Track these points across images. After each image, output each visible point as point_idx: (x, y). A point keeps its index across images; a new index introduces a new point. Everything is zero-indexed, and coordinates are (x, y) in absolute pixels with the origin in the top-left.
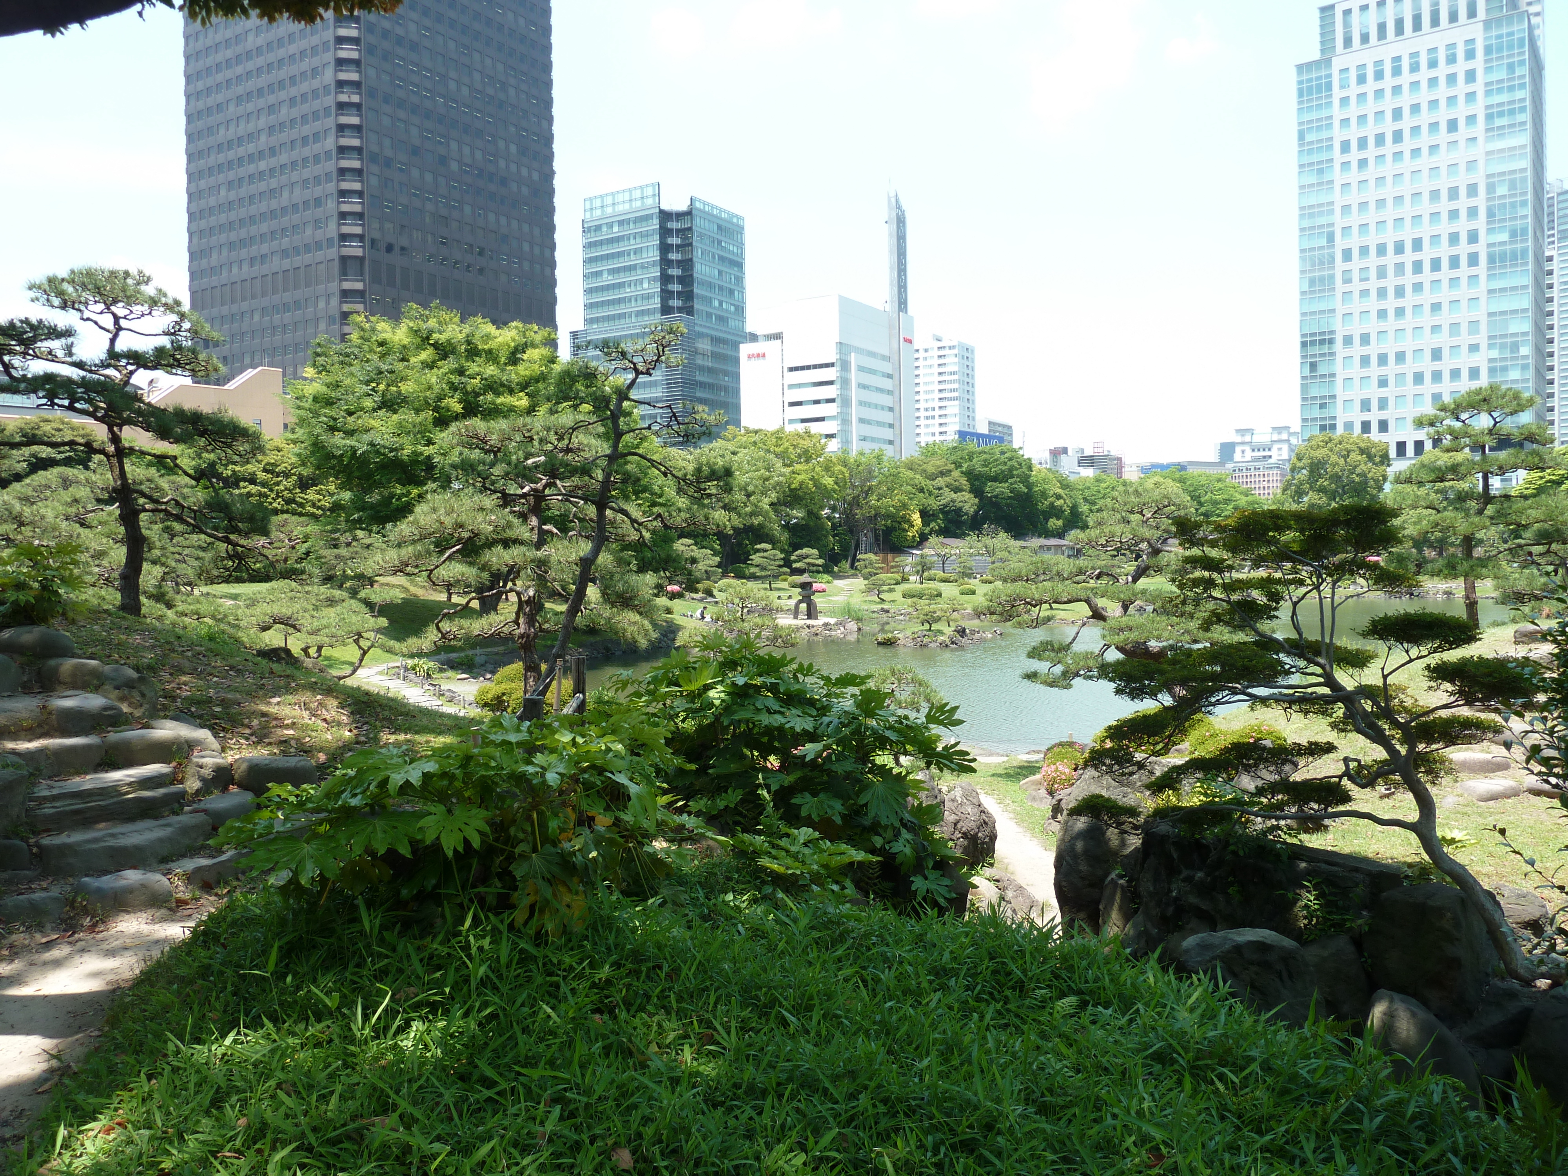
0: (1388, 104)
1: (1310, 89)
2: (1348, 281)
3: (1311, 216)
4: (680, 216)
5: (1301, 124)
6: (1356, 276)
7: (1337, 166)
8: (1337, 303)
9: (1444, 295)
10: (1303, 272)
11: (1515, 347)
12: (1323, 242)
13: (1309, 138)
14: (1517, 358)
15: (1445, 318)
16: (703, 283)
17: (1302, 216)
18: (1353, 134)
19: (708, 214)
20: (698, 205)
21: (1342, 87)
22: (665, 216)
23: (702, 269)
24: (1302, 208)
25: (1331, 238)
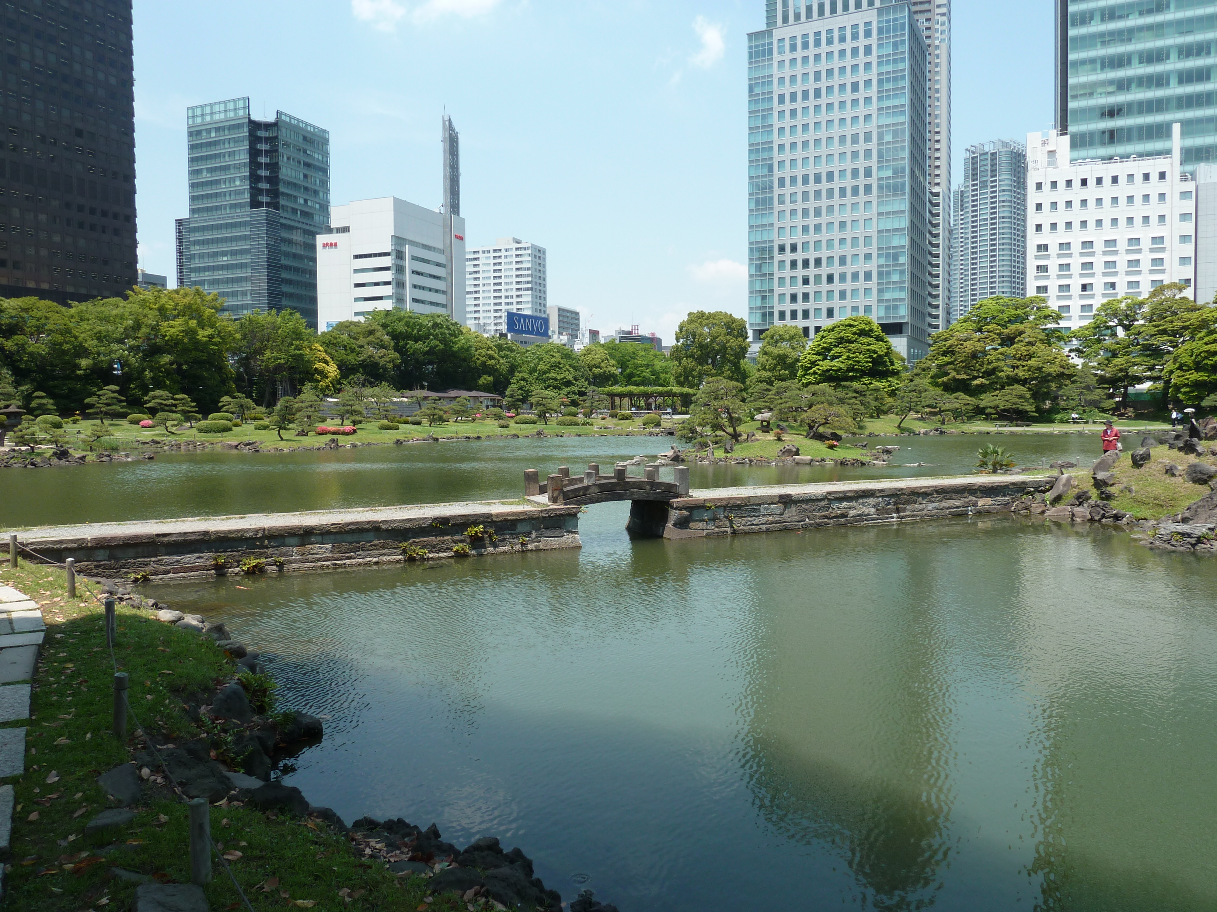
0: (811, 68)
1: (757, 52)
2: (782, 202)
3: (757, 151)
4: (268, 126)
5: (750, 79)
6: (787, 199)
7: (776, 114)
8: (774, 219)
9: (847, 216)
10: (750, 194)
11: (896, 257)
12: (766, 172)
13: (757, 90)
14: (896, 265)
15: (848, 234)
16: (289, 184)
17: (750, 151)
18: (787, 90)
19: (294, 126)
20: (283, 118)
21: (779, 53)
22: (255, 126)
23: (287, 172)
24: (750, 145)
25: (771, 168)
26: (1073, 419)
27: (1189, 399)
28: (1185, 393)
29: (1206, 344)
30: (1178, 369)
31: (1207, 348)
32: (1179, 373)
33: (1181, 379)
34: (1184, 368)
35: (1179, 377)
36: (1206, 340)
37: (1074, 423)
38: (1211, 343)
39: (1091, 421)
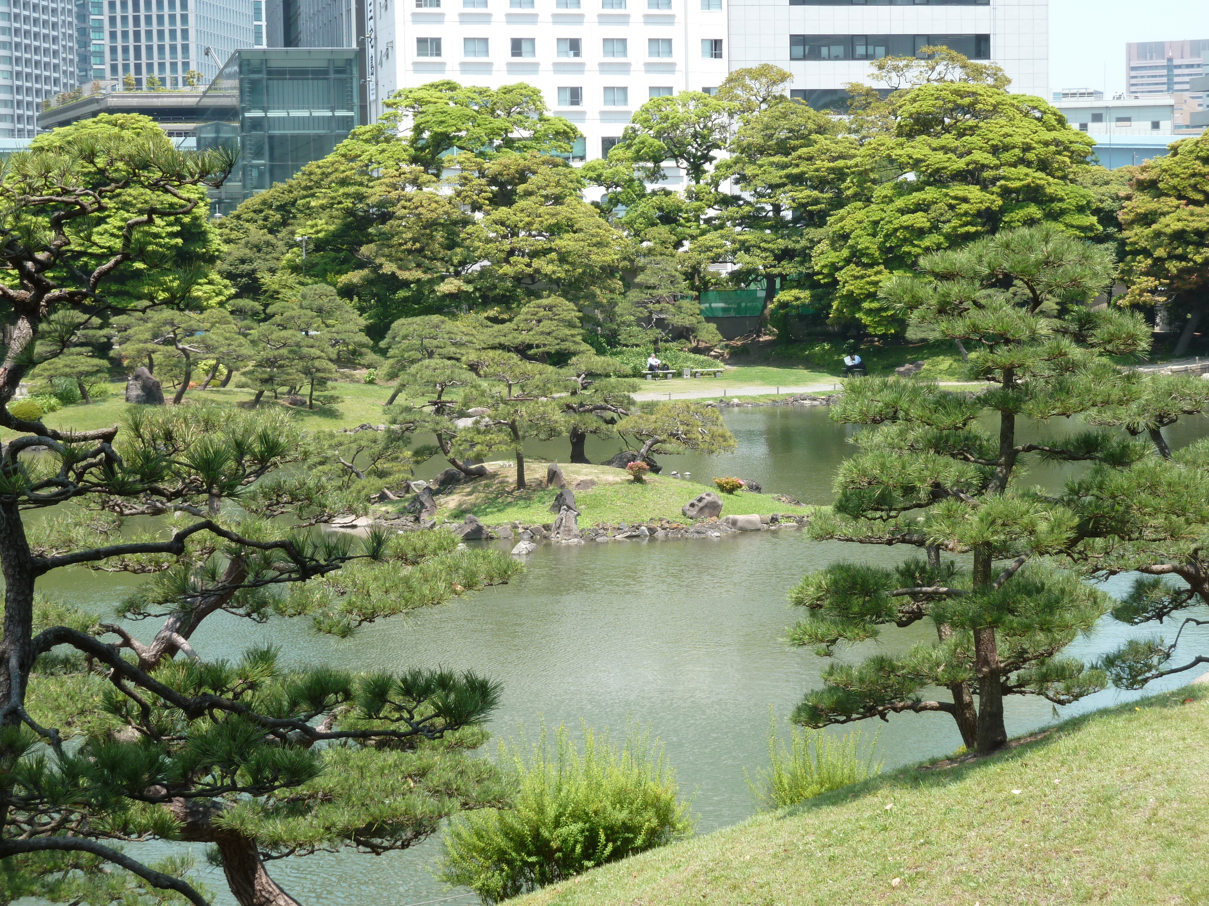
26: (652, 368)
27: (879, 324)
28: (869, 312)
29: (903, 212)
30: (848, 261)
31: (907, 219)
32: (853, 269)
33: (861, 283)
34: (865, 260)
35: (856, 278)
36: (900, 203)
37: (655, 376)
38: (913, 212)
39: (687, 372)
